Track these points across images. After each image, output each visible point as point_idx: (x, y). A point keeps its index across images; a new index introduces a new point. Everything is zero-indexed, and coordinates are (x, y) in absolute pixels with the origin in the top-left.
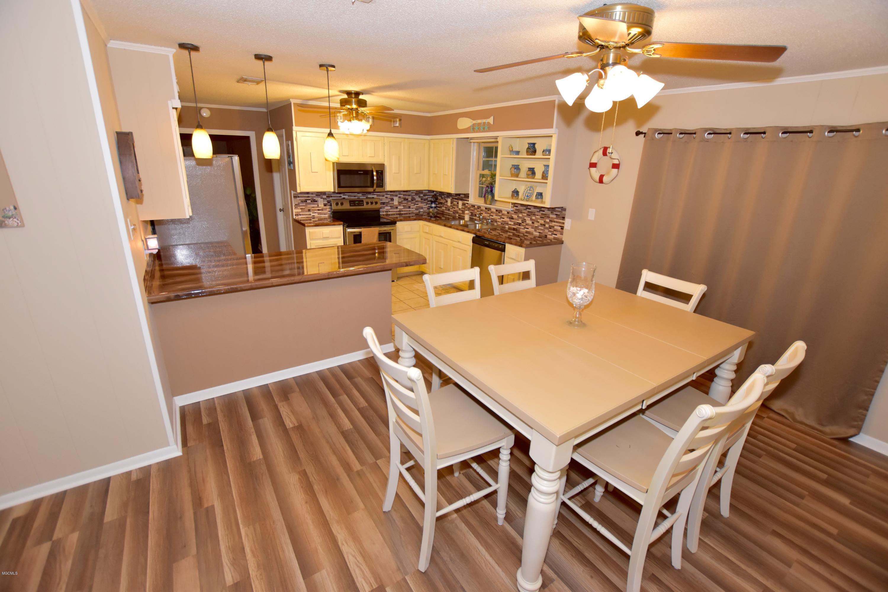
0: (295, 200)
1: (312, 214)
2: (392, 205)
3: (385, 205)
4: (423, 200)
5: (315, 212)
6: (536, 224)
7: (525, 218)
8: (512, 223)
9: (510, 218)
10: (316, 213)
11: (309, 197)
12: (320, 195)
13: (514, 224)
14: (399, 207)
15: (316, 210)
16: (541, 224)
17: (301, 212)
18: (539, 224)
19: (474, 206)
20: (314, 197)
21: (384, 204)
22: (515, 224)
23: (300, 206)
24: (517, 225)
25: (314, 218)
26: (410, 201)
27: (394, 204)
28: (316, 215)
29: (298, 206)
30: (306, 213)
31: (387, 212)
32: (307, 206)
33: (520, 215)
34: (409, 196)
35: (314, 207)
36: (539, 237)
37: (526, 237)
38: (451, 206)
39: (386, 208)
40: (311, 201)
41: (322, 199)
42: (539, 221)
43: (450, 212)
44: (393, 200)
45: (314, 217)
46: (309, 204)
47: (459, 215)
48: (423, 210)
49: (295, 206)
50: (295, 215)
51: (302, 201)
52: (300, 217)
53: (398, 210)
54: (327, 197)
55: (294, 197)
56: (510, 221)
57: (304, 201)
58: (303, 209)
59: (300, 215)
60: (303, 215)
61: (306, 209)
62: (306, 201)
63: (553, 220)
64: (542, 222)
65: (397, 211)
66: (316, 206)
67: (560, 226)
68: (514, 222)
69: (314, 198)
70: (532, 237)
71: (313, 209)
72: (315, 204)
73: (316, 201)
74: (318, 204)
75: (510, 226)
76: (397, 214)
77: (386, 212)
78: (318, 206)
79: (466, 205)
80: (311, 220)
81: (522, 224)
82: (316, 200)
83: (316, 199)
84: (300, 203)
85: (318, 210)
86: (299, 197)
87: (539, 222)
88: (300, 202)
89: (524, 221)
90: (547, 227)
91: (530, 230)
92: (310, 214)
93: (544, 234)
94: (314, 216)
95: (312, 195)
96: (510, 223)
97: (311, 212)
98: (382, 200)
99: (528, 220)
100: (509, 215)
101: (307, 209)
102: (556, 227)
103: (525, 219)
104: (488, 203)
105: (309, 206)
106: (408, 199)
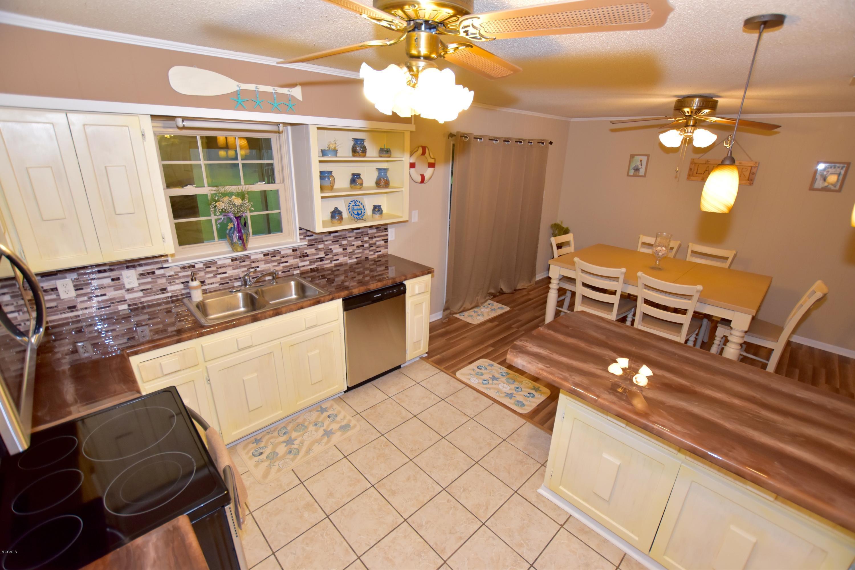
6: (350, 250)
7: (330, 247)
8: (308, 263)
9: (300, 257)
13: (310, 262)
16: (358, 247)
18: (355, 247)
19: (194, 266)
22: (312, 262)
24: (318, 261)
33: (321, 246)
36: (357, 264)
37: (336, 273)
38: (78, 296)
42: (353, 243)
43: (80, 313)
47: (129, 305)
56: (302, 261)
63: (373, 236)
64: (359, 243)
67: (383, 240)
68: (308, 260)
70: (345, 268)
75: (302, 269)
79: (158, 272)
81: (327, 257)
87: (354, 245)
89: (328, 252)
90: (367, 247)
91: (342, 259)
93: (363, 258)
96: (301, 264)
99: (336, 248)
100: (298, 252)
102: (378, 243)
103: (331, 249)
104: (239, 250)
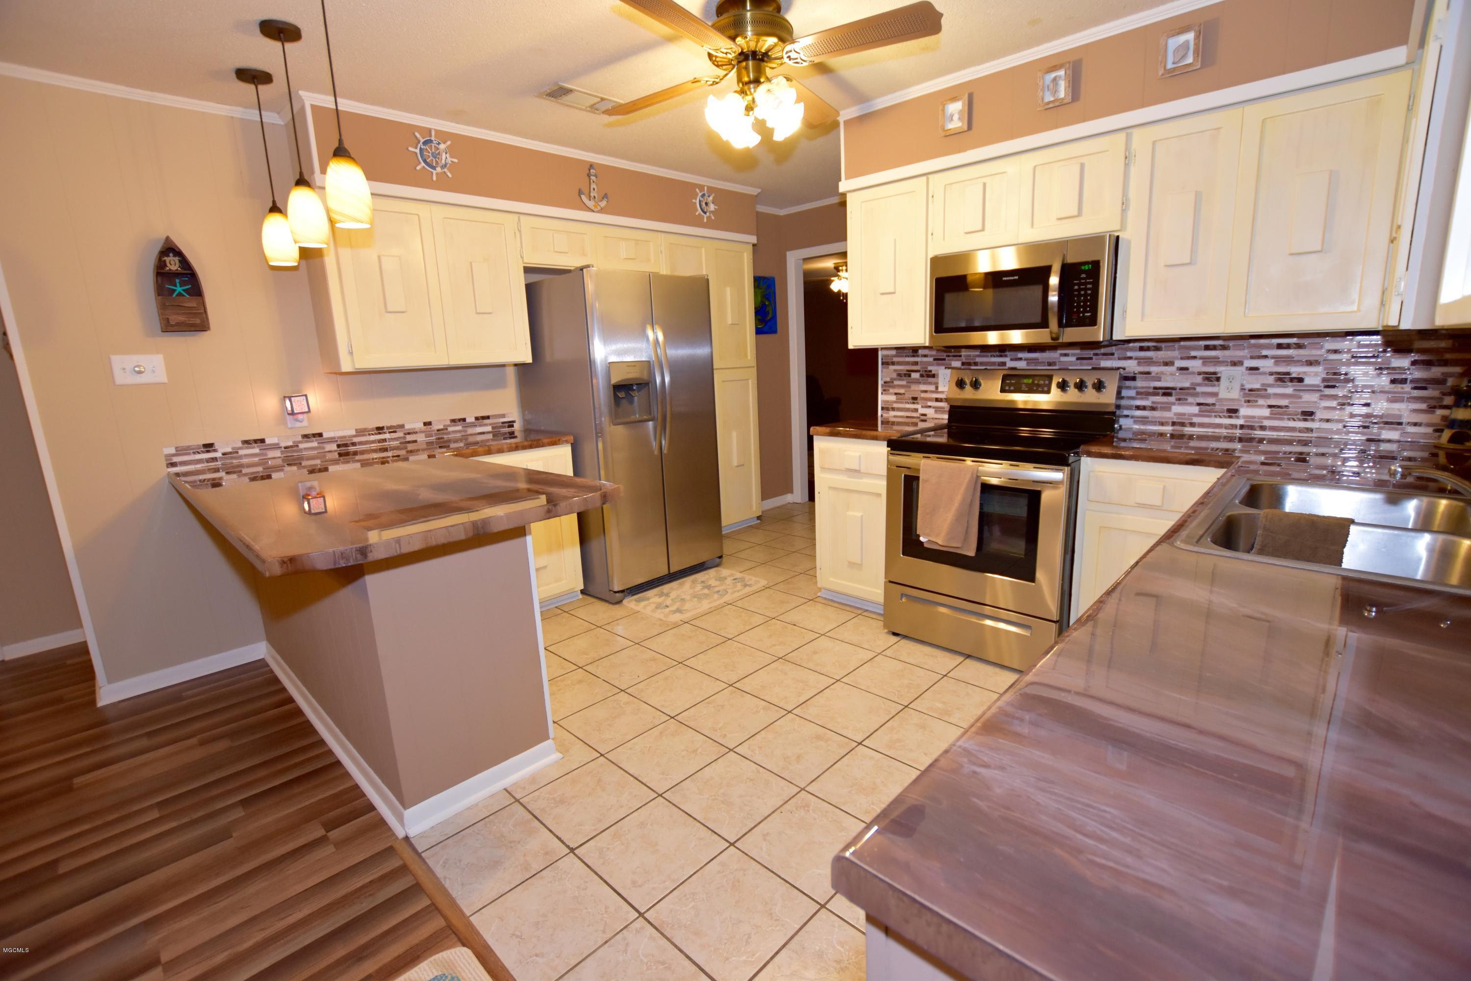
0: (884, 370)
1: (922, 411)
2: (1210, 400)
3: (1172, 399)
4: (1407, 387)
5: (929, 404)
10: (930, 407)
11: (916, 363)
12: (944, 359)
14: (1244, 411)
15: (930, 400)
17: (895, 402)
20: (930, 364)
21: (1170, 394)
23: (894, 387)
25: (924, 421)
26: (1313, 389)
27: (1221, 396)
28: (930, 412)
29: (890, 386)
30: (908, 406)
31: (1183, 424)
32: (910, 387)
34: (1310, 363)
35: (926, 392)
39: (1177, 409)
40: (922, 376)
41: (949, 371)
44: (1218, 379)
45: (924, 418)
46: (917, 382)
48: (1404, 433)
49: (882, 386)
50: (883, 409)
51: (899, 375)
52: (892, 413)
53: (1240, 422)
54: (963, 364)
55: (883, 364)
57: (905, 375)
58: (900, 394)
59: (893, 409)
60: (899, 409)
61: (906, 396)
62: (910, 376)
65: (1234, 426)
66: (932, 388)
69: (930, 368)
71: (923, 395)
72: (930, 383)
73: (934, 376)
74: (938, 383)
76: (1230, 439)
77: (1174, 424)
78: (937, 388)
80: (916, 424)
82: (933, 372)
83: (933, 369)
84: (895, 379)
85: (937, 400)
86: (893, 363)
88: (894, 375)
92: (916, 410)
94: (925, 415)
95: (925, 359)
97: (918, 403)
98: (1159, 380)
101: (909, 395)
105: (914, 387)
106: (1301, 380)
